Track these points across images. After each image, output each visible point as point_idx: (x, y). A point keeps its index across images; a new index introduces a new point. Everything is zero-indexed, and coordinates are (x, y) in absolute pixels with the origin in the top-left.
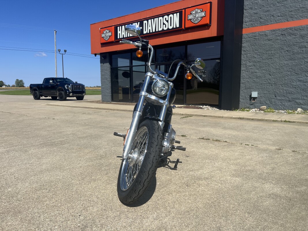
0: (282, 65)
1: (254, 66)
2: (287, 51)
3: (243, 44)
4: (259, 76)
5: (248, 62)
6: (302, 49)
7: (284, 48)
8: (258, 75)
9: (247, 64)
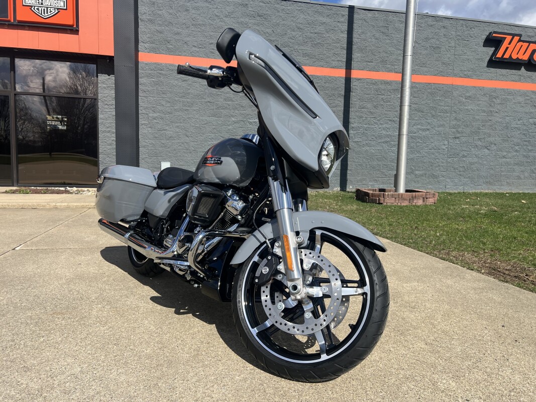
0: (204, 123)
1: (162, 119)
2: (209, 102)
3: (140, 79)
4: (171, 137)
5: (151, 111)
6: (229, 103)
7: (205, 97)
8: (170, 135)
9: (151, 115)
